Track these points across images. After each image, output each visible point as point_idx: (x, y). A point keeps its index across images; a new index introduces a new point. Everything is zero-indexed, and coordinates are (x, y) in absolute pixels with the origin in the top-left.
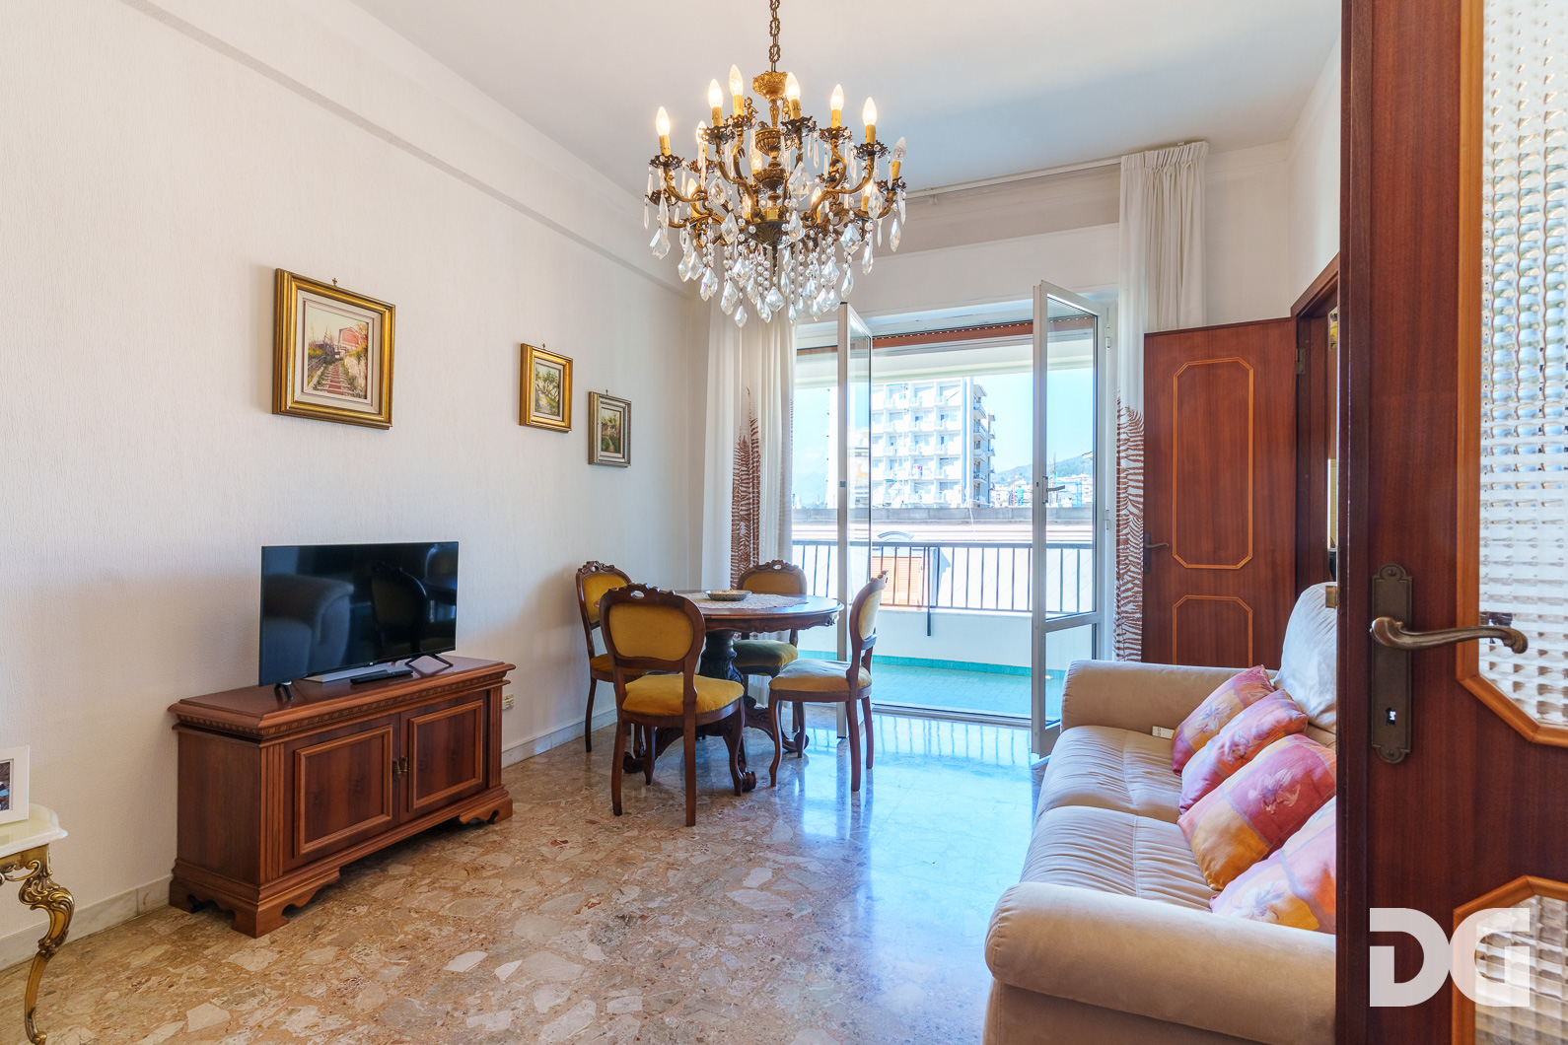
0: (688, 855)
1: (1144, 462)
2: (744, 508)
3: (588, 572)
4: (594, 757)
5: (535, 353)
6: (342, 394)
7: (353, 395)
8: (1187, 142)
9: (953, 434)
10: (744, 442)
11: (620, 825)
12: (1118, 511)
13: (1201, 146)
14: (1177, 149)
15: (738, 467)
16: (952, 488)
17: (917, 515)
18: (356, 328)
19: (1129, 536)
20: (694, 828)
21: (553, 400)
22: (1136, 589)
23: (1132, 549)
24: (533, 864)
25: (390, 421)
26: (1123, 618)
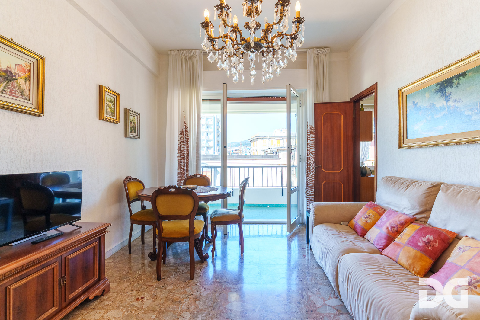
0: (199, 292)
1: (315, 141)
2: (183, 155)
3: (128, 180)
4: (133, 256)
5: (106, 90)
6: (17, 97)
7: (23, 98)
8: (325, 48)
9: (211, 133)
10: (183, 131)
11: (163, 285)
12: (307, 156)
13: (329, 49)
14: (323, 49)
15: (180, 140)
16: (211, 149)
17: (209, 157)
18: (24, 65)
19: (311, 163)
20: (194, 280)
21: (112, 110)
22: (313, 179)
23: (311, 167)
24: (133, 312)
25: (43, 113)
26: (309, 188)
